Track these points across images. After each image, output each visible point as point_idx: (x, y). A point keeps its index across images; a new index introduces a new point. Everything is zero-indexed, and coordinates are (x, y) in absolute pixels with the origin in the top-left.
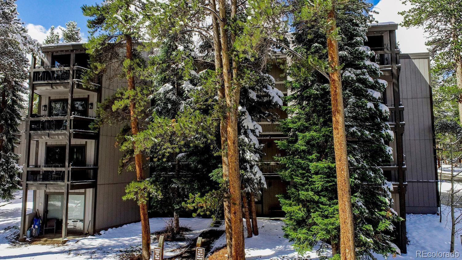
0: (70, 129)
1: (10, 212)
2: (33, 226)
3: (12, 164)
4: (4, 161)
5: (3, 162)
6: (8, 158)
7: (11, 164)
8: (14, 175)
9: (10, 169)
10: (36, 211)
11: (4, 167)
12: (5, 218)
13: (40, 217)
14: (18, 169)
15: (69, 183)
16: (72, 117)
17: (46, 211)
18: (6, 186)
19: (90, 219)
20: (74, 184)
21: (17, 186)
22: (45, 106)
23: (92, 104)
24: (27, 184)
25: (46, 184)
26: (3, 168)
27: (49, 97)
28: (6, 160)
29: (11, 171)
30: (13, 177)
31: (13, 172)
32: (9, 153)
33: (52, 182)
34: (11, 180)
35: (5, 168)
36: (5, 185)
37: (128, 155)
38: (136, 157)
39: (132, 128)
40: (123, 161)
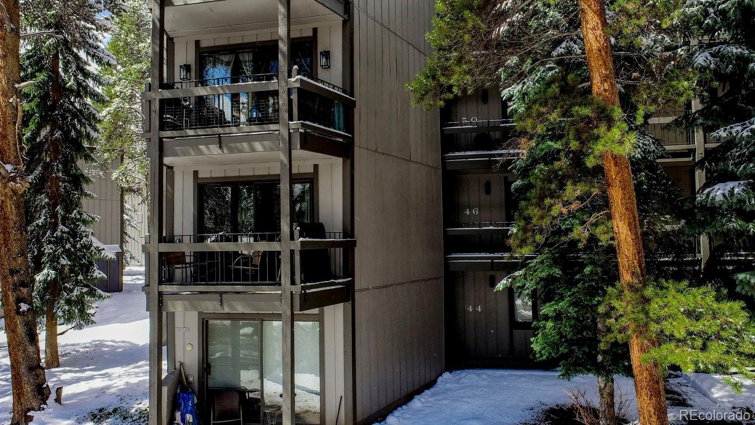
0: (291, 119)
1: (83, 353)
2: (178, 415)
3: (85, 239)
4: (66, 230)
5: (64, 233)
6: (75, 225)
7: (82, 238)
8: (91, 264)
9: (80, 250)
10: (178, 365)
11: (68, 246)
12: (76, 372)
13: (189, 383)
14: (99, 251)
15: (297, 289)
16: (293, 80)
17: (205, 367)
18: (75, 293)
19: (341, 391)
20: (308, 291)
21: (95, 290)
22: (187, 68)
23: (327, 54)
24: (160, 294)
25: (221, 293)
26: (64, 247)
27: (197, 43)
28: (70, 229)
29: (84, 257)
30: (88, 271)
31: (89, 258)
32: (75, 211)
33: (239, 288)
34: (86, 279)
35: (69, 249)
36: (72, 291)
37: (569, 187)
38: (616, 195)
39: (596, 80)
40: (555, 212)
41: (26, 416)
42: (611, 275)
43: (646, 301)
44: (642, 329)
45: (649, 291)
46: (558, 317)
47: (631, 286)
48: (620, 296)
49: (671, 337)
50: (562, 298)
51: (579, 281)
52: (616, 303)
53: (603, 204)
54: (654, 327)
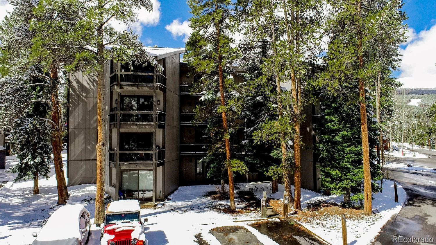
0: (156, 121)
15: (157, 162)
16: (157, 112)
19: (161, 188)
20: (159, 162)
22: (117, 100)
23: (159, 101)
33: (142, 162)
37: (219, 142)
38: (227, 144)
39: (224, 124)
40: (216, 146)
41: (65, 201)
42: (225, 158)
43: (230, 162)
44: (230, 166)
45: (231, 160)
46: (213, 168)
47: (228, 160)
48: (226, 161)
49: (234, 167)
50: (215, 163)
51: (218, 159)
52: (226, 162)
53: (225, 145)
54: (231, 166)
